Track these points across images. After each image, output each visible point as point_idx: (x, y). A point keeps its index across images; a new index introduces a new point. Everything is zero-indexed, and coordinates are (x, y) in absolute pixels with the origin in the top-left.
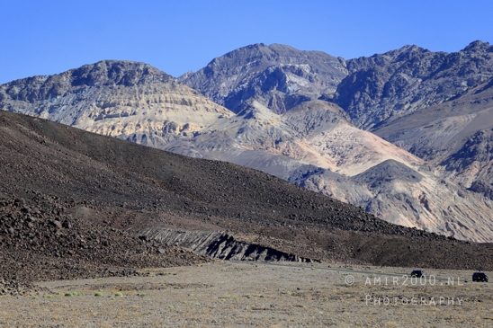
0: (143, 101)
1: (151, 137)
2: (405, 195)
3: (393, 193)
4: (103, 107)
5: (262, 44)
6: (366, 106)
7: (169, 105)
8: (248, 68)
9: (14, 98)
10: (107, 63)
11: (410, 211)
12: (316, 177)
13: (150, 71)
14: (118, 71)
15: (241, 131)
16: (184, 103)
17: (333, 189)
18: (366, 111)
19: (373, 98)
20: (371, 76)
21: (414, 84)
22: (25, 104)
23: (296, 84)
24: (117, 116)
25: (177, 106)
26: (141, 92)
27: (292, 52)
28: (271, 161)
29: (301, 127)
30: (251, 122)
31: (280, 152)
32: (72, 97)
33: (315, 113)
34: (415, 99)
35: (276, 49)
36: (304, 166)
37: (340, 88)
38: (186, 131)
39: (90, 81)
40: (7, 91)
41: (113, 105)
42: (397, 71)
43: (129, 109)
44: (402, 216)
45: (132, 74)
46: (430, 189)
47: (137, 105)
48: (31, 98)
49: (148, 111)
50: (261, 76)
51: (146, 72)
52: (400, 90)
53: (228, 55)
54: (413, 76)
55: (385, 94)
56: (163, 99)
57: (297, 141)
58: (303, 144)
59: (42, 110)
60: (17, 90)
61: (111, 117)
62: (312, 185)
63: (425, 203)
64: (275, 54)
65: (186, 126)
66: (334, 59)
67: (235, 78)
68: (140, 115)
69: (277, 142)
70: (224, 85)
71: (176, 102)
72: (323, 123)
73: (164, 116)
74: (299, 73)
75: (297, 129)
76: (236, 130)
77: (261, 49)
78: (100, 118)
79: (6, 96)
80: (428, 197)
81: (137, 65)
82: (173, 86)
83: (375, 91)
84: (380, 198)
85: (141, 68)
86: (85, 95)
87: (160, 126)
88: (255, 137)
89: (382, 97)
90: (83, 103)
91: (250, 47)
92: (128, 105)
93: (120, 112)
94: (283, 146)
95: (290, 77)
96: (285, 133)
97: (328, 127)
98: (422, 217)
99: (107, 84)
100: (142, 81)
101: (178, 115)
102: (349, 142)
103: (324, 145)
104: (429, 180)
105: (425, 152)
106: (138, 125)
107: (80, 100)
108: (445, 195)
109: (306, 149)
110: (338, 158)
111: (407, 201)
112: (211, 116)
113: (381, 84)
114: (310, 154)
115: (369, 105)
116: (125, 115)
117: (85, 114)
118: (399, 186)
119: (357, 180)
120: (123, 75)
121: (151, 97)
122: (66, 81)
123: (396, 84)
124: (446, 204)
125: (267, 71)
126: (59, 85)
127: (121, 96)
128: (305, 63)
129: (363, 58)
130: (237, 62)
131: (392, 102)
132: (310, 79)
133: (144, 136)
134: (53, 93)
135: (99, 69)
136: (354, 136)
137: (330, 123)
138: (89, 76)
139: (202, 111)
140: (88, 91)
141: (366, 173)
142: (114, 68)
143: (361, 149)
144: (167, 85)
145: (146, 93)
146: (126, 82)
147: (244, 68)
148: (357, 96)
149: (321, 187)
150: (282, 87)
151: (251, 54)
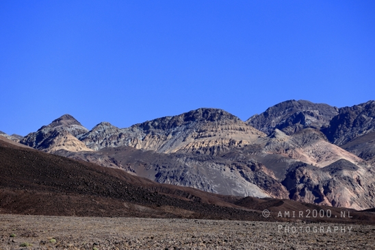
0: (220, 129)
1: (222, 148)
2: (348, 177)
3: (342, 176)
4: (199, 132)
5: (294, 100)
6: (344, 131)
7: (233, 131)
8: (286, 112)
9: (155, 128)
10: (202, 109)
11: (351, 187)
12: (302, 168)
13: (224, 113)
14: (207, 113)
15: (268, 144)
16: (241, 130)
17: (310, 174)
18: (344, 134)
19: (348, 127)
20: (347, 116)
21: (369, 120)
22: (161, 131)
23: (309, 120)
24: (206, 137)
25: (237, 131)
26: (219, 124)
27: (310, 104)
28: (280, 160)
29: (300, 142)
30: (273, 139)
31: (287, 155)
32: (184, 127)
33: (307, 135)
34: (369, 128)
35: (301, 102)
36: (297, 162)
37: (331, 122)
38: (241, 144)
39: (193, 119)
40: (152, 125)
41: (204, 131)
42: (360, 114)
43: (212, 133)
44: (346, 188)
45: (214, 115)
46: (362, 174)
47: (216, 131)
48: (163, 128)
49: (222, 134)
50: (292, 116)
51: (222, 114)
52: (361, 123)
53: (276, 106)
54: (368, 116)
55: (354, 126)
56: (230, 128)
57: (297, 150)
58: (300, 151)
59: (169, 134)
60: (156, 124)
61: (203, 137)
62: (300, 172)
63: (359, 181)
64: (301, 104)
65: (241, 142)
66: (332, 107)
67: (279, 117)
68: (218, 136)
69: (286, 150)
71: (237, 130)
72: (312, 140)
73: (230, 137)
74: (312, 115)
75: (298, 143)
76: (265, 144)
77: (293, 102)
78: (197, 138)
79: (151, 127)
80: (361, 178)
81: (217, 110)
82: (235, 121)
83: (349, 124)
84: (335, 179)
85: (219, 112)
86: (190, 125)
87: (227, 142)
88: (274, 147)
89: (352, 127)
90: (189, 130)
91: (288, 102)
92: (212, 131)
93: (207, 134)
94: (289, 152)
95: (307, 117)
96: (291, 145)
97: (314, 142)
98: (356, 189)
99: (201, 120)
100: (219, 119)
101: (238, 136)
102: (324, 150)
103: (311, 152)
104: (362, 169)
105: (368, 155)
106: (216, 141)
107: (187, 128)
108: (369, 177)
109: (301, 153)
110: (318, 158)
111: (349, 181)
112: (254, 137)
113: (352, 120)
114: (303, 156)
115: (346, 131)
116: (210, 136)
117: (190, 136)
118: (346, 173)
119: (324, 170)
120: (210, 116)
121: (224, 127)
122: (181, 119)
123: (360, 121)
124: (370, 182)
125: (295, 114)
126: (178, 121)
127: (208, 127)
128: (316, 109)
129: (347, 107)
130: (281, 109)
131: (357, 130)
132: (318, 118)
133: (219, 147)
134: (175, 125)
135: (198, 112)
137: (315, 140)
138: (193, 116)
139: (250, 134)
140: (192, 124)
141: (329, 166)
142: (206, 111)
143: (329, 153)
144: (232, 121)
145: (221, 125)
146: (212, 119)
147: (284, 112)
148: (340, 127)
149: (304, 173)
150: (303, 122)
151: (288, 105)
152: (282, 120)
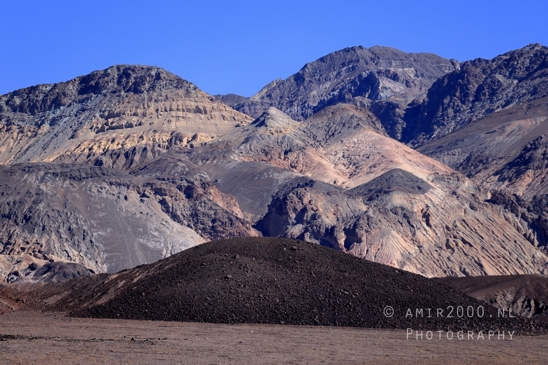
0: (152, 109)
1: (153, 151)
2: (403, 209)
3: (389, 207)
4: (107, 118)
5: (361, 47)
6: (456, 112)
7: (180, 114)
8: (343, 73)
9: (14, 110)
10: (118, 68)
11: (407, 229)
12: (301, 190)
13: (162, 76)
14: (128, 76)
15: (247, 140)
16: (198, 110)
17: (320, 204)
18: (455, 117)
19: (463, 103)
20: (463, 78)
21: (510, 85)
22: (26, 116)
23: (389, 90)
24: (120, 127)
25: (190, 115)
26: (150, 99)
27: (396, 55)
28: (261, 174)
29: (321, 135)
30: (262, 130)
31: (287, 164)
32: (77, 107)
33: (338, 118)
34: (508, 103)
35: (377, 51)
36: (297, 178)
37: (431, 93)
38: (194, 143)
39: (97, 89)
40: (7, 103)
41: (118, 115)
42: (493, 72)
43: (135, 119)
44: (394, 233)
45: (142, 80)
46: (436, 201)
47: (144, 115)
48: (32, 109)
49: (156, 121)
50: (353, 82)
51: (158, 77)
52: (493, 93)
53: (322, 60)
54: (509, 77)
55: (477, 98)
56: (174, 107)
57: (310, 152)
58: (315, 155)
59: (43, 122)
60: (17, 101)
61: (114, 128)
62: (296, 199)
63: (426, 216)
64: (375, 57)
65: (194, 137)
66: (446, 62)
67: (328, 85)
68: (146, 126)
69: (286, 153)
70: (314, 93)
71: (189, 111)
72: (345, 129)
73: (173, 126)
74: (395, 77)
75: (315, 138)
76: (242, 139)
77: (359, 52)
78: (102, 130)
79: (5, 108)
80: (432, 210)
81: (149, 69)
82: (188, 93)
83: (466, 95)
84: (371, 213)
85: (153, 73)
86: (90, 104)
87: (166, 137)
88: (259, 147)
89: (473, 102)
90: (87, 113)
91: (347, 51)
92: (135, 114)
93: (124, 122)
94: (292, 157)
95: (384, 82)
96: (298, 141)
97: (349, 134)
98: (418, 233)
99: (114, 92)
100: (153, 87)
101: (185, 125)
102: (366, 150)
103: (340, 155)
104: (440, 191)
106: (142, 137)
107: (83, 110)
108: (452, 208)
109: (317, 159)
110: (352, 168)
111: (405, 216)
112: (228, 125)
113: (473, 87)
114: (320, 164)
115: (459, 111)
116: (130, 126)
117: (86, 126)
118: (398, 199)
119: (353, 193)
120: (133, 81)
121: (161, 105)
122: (72, 89)
123: (490, 87)
124: (453, 218)
125: (360, 76)
126: (64, 94)
127: (128, 105)
128: (410, 67)
130: (331, 67)
131: (483, 107)
132: (407, 84)
133: (145, 149)
134: (57, 103)
135: (108, 75)
136: (374, 143)
137: (351, 130)
138: (97, 83)
139: (218, 120)
140: (95, 99)
141: (366, 185)
142: (125, 73)
143: (378, 157)
144: (181, 92)
145: (156, 101)
146: (136, 90)
147: (339, 73)
148: (446, 101)
149: (306, 201)
150: (374, 94)
151: (347, 57)
152: (333, 90)
